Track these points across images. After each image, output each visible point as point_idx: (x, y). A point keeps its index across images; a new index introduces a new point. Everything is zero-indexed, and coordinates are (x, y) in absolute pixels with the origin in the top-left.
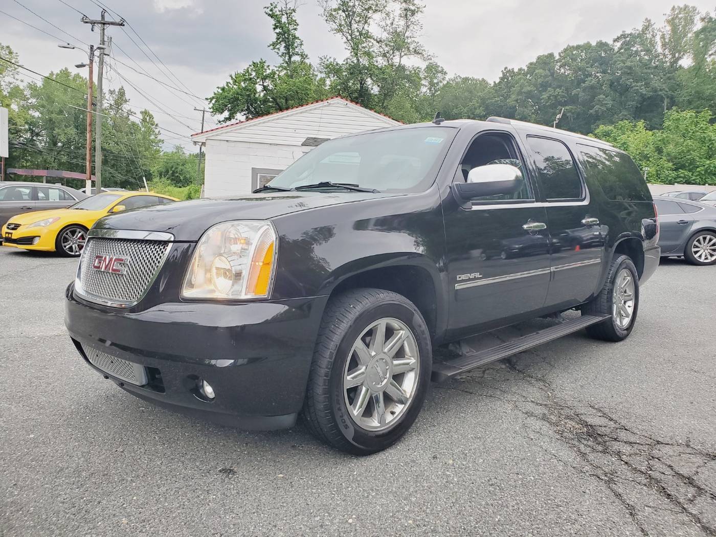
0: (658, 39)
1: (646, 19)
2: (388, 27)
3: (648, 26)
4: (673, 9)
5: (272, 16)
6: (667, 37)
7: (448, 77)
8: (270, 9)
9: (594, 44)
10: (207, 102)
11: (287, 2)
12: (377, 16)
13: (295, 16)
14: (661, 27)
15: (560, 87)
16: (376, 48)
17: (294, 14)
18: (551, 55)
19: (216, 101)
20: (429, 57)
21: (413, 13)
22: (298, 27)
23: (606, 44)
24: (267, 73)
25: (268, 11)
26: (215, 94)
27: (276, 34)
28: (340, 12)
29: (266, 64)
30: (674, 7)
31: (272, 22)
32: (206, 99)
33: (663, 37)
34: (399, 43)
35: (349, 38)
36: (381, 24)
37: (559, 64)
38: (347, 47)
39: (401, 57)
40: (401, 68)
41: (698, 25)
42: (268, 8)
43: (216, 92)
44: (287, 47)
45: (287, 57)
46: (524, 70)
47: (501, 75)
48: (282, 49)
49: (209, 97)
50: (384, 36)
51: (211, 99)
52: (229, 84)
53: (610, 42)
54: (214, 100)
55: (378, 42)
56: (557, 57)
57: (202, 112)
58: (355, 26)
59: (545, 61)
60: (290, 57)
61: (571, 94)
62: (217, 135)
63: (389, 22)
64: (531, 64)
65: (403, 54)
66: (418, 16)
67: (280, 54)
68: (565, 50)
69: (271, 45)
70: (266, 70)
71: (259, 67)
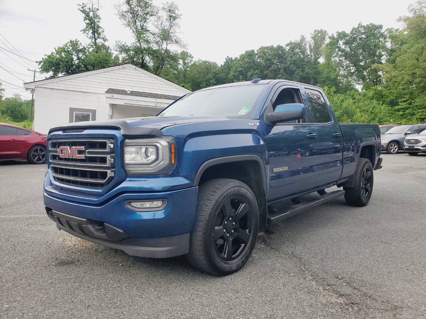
0: (308, 46)
1: (302, 36)
2: (159, 26)
3: (303, 39)
4: (315, 31)
5: (83, 11)
6: (312, 46)
7: (194, 60)
8: (81, 6)
9: (275, 46)
10: (38, 64)
11: (93, 4)
12: (152, 18)
14: (309, 40)
15: (257, 69)
16: (151, 38)
17: (98, 12)
18: (253, 51)
19: (43, 64)
20: (184, 45)
21: (175, 18)
22: (101, 20)
23: (282, 47)
24: (80, 48)
25: (80, 8)
26: (43, 59)
27: (86, 24)
28: (129, 13)
29: (79, 43)
30: (315, 30)
31: (84, 15)
32: (37, 62)
33: (310, 46)
34: (166, 36)
35: (135, 30)
36: (155, 23)
37: (257, 56)
38: (133, 36)
39: (167, 45)
40: (167, 51)
41: (328, 41)
42: (80, 6)
43: (44, 58)
44: (94, 33)
45: (94, 40)
46: (238, 59)
47: (225, 61)
48: (90, 34)
50: (157, 31)
51: (40, 62)
52: (53, 54)
53: (284, 46)
54: (43, 63)
55: (153, 35)
56: (256, 52)
57: (34, 72)
58: (138, 23)
59: (250, 54)
60: (95, 40)
61: (264, 73)
62: (42, 85)
63: (160, 23)
64: (242, 55)
65: (168, 43)
66: (177, 21)
67: (89, 37)
68: (261, 49)
69: (82, 30)
70: (79, 46)
71: (74, 44)
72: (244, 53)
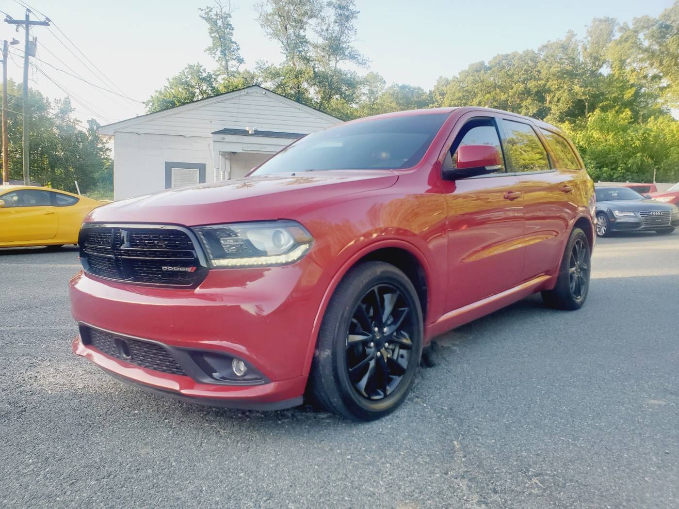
1: (569, 30)
2: (323, 33)
3: (571, 35)
4: (594, 21)
5: (208, 19)
6: (588, 47)
7: (387, 86)
8: (204, 12)
10: (144, 106)
11: (222, 7)
12: (313, 22)
13: (231, 21)
14: (582, 38)
16: (312, 53)
17: (228, 19)
18: (482, 64)
20: (364, 62)
21: (347, 18)
22: (233, 32)
24: (204, 76)
25: (202, 13)
26: (152, 97)
27: (211, 39)
28: (276, 17)
29: (201, 68)
30: (595, 18)
31: (208, 26)
33: (584, 47)
34: (335, 47)
35: (285, 42)
36: (317, 29)
37: (489, 71)
38: (282, 51)
39: (337, 62)
40: (337, 72)
42: (202, 10)
44: (223, 53)
45: (224, 62)
46: (457, 78)
47: (436, 84)
50: (320, 41)
53: (536, 51)
55: (314, 47)
56: (487, 65)
58: (291, 31)
59: (480, 68)
63: (325, 28)
64: (463, 71)
65: (338, 58)
66: (353, 22)
67: (217, 58)
70: (202, 73)
71: (195, 70)
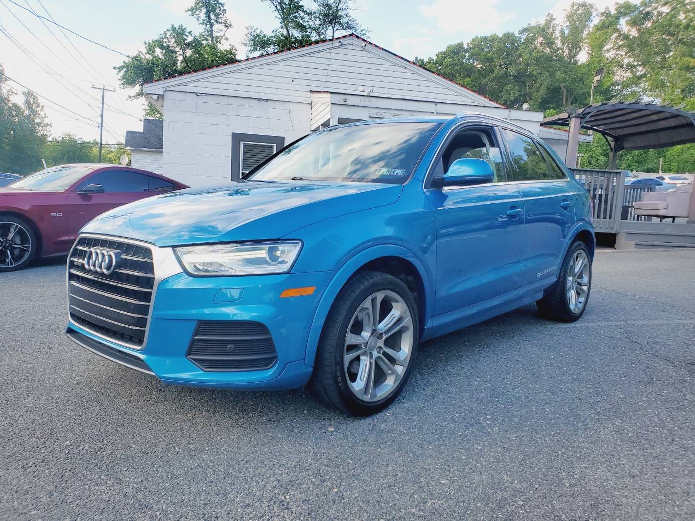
0: (558, 33)
1: (549, 14)
3: (550, 19)
4: (573, 6)
6: (567, 32)
9: (501, 35)
14: (561, 22)
15: (468, 76)
18: (460, 45)
19: (126, 72)
23: (513, 34)
24: (189, 40)
26: (124, 62)
30: (574, 3)
32: (114, 68)
33: (562, 32)
37: (467, 54)
41: (597, 20)
43: (127, 61)
44: (208, 14)
45: (208, 26)
48: (202, 16)
49: (118, 67)
51: (121, 69)
52: (141, 54)
53: (517, 34)
54: (124, 70)
56: (465, 47)
60: (212, 25)
61: (480, 83)
64: (441, 53)
67: (201, 21)
68: (474, 40)
69: (189, 10)
70: (187, 36)
71: (179, 33)
72: (444, 49)
